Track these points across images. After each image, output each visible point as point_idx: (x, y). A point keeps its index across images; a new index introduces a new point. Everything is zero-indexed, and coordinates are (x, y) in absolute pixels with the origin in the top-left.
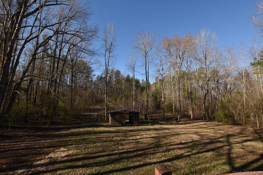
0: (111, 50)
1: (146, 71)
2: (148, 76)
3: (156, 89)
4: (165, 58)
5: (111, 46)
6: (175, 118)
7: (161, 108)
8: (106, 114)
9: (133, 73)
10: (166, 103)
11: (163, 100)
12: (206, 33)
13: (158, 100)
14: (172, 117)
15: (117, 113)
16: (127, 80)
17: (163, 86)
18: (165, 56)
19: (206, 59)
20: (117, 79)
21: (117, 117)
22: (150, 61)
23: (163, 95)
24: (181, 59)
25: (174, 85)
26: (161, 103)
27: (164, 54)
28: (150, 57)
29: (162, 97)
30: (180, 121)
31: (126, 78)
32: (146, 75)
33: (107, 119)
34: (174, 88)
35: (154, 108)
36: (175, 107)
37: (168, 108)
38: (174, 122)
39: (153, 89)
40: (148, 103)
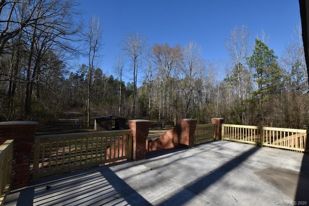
0: (96, 48)
1: (134, 77)
2: (136, 81)
3: (143, 95)
4: (155, 64)
5: (96, 45)
6: (160, 125)
7: (147, 115)
8: (88, 121)
9: (121, 77)
10: (152, 110)
11: (149, 106)
12: (194, 46)
13: (145, 107)
14: (157, 123)
15: (103, 119)
16: (110, 82)
17: (150, 92)
18: (155, 62)
19: (191, 70)
20: (98, 79)
21: (103, 123)
22: (139, 65)
23: (150, 102)
24: (169, 68)
25: (162, 92)
26: (147, 109)
27: (153, 60)
28: (139, 62)
29: (148, 103)
30: (164, 127)
31: (109, 80)
32: (134, 80)
33: (89, 126)
34: (161, 94)
35: (141, 115)
36: (161, 114)
37: (154, 114)
38: (159, 128)
39: (140, 94)
40: (134, 110)
